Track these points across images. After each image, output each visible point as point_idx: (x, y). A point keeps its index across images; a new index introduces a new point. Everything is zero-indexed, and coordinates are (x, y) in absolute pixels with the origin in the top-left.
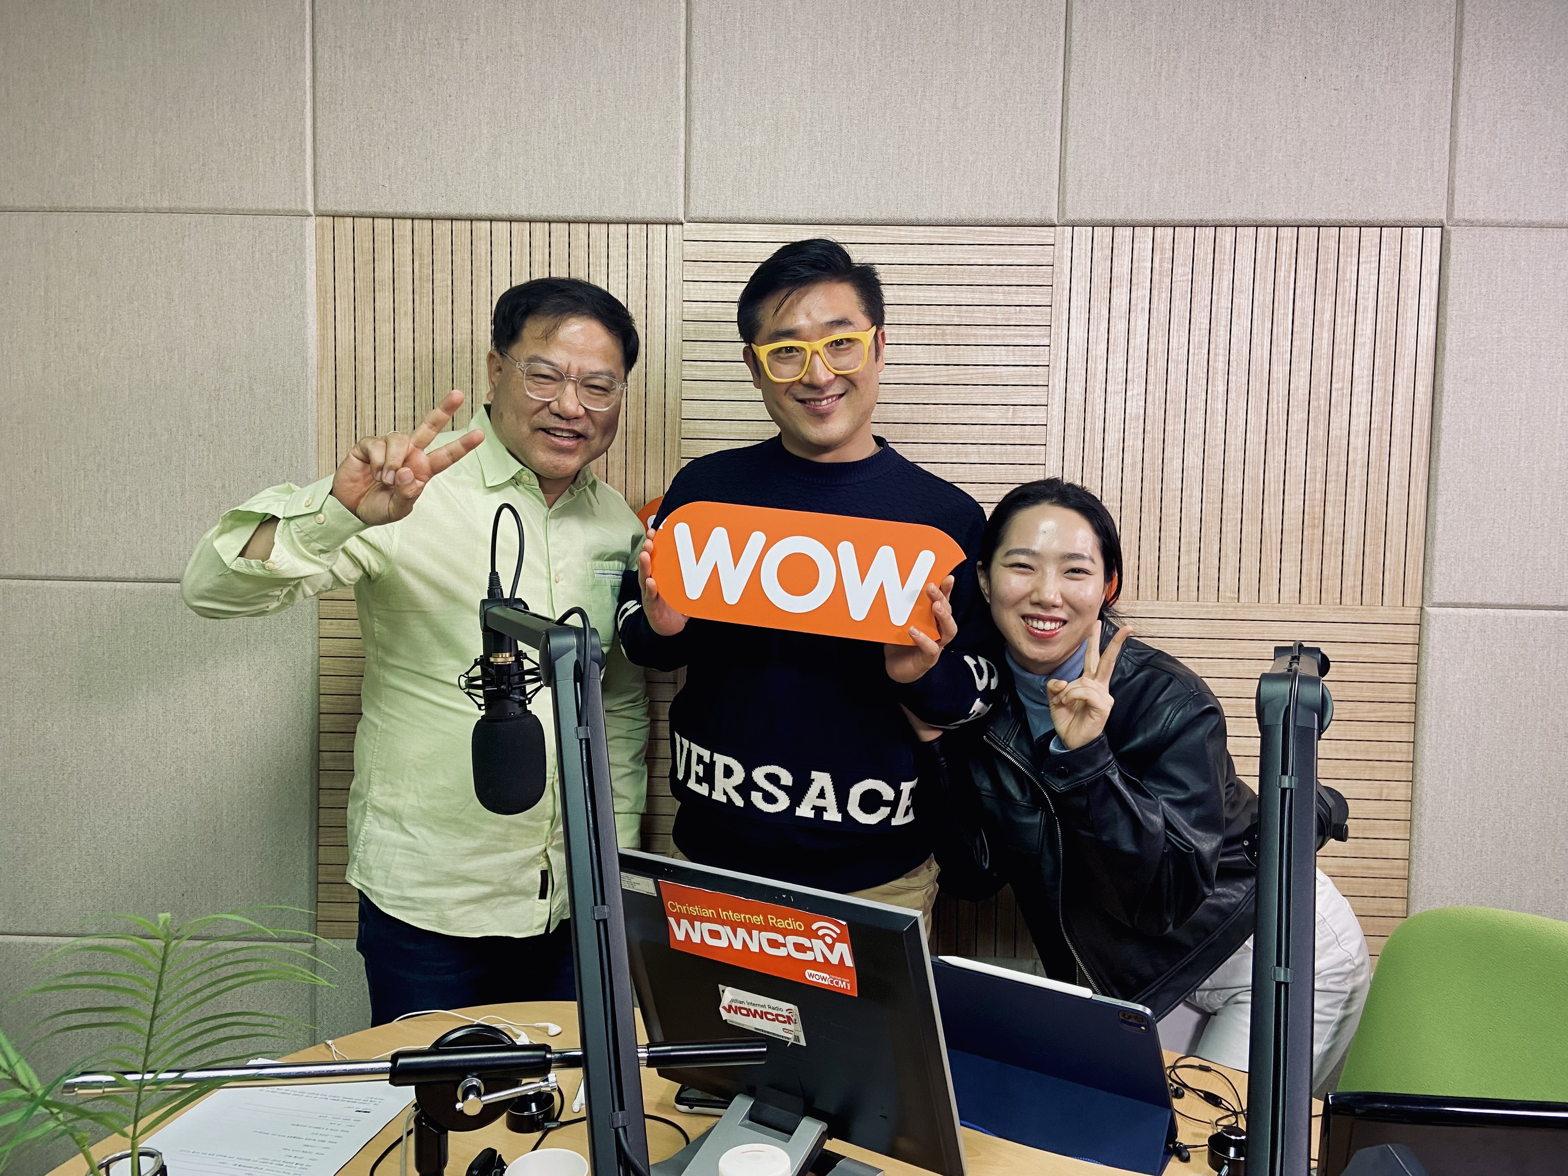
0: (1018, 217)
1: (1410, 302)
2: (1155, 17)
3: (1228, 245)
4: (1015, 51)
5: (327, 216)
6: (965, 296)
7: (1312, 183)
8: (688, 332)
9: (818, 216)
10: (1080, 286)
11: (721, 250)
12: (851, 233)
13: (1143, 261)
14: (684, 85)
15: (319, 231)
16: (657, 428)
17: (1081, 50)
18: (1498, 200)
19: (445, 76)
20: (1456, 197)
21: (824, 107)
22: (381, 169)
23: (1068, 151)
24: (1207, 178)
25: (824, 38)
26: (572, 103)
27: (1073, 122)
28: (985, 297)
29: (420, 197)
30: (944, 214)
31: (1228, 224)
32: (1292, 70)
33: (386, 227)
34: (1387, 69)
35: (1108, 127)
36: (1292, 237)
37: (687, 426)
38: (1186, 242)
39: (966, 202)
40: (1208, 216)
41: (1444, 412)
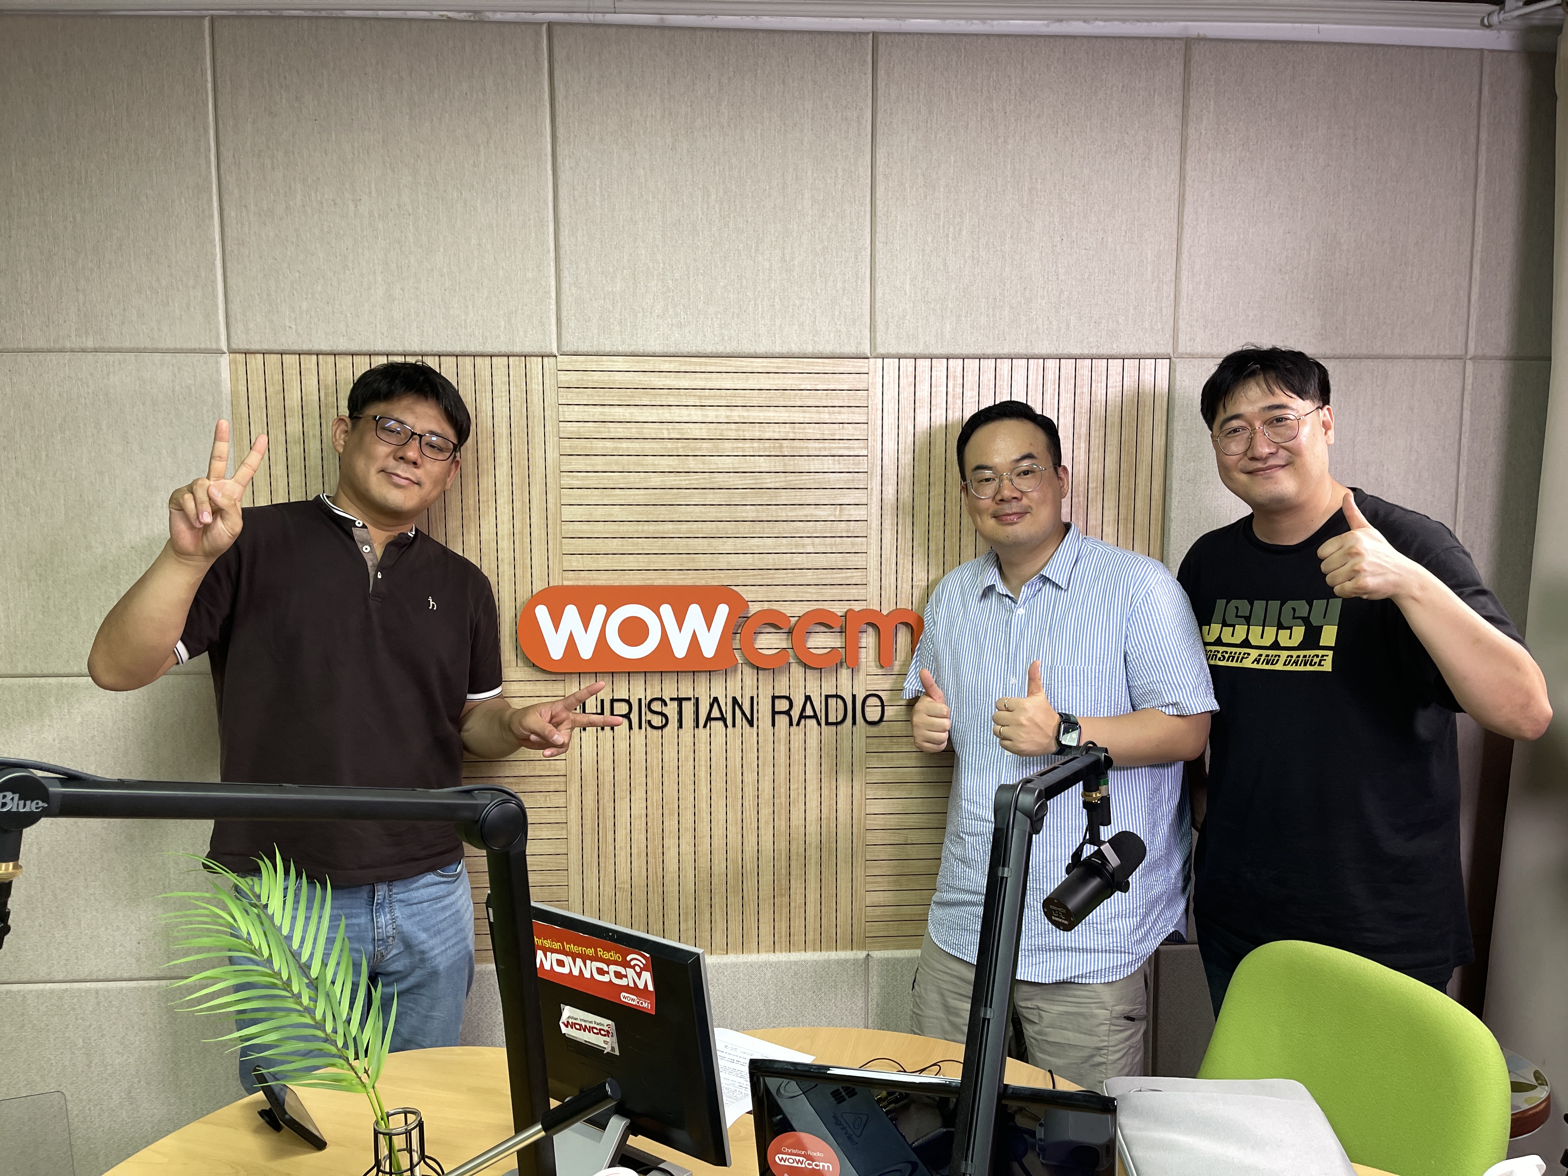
0: (838, 351)
1: (1146, 418)
2: (942, 189)
3: (1006, 373)
4: (831, 214)
5: (239, 353)
6: (797, 415)
7: (1068, 325)
8: (565, 448)
9: (672, 350)
10: (890, 406)
11: (590, 378)
12: (701, 364)
13: (940, 386)
14: (553, 240)
15: (233, 366)
16: (540, 530)
17: (884, 215)
18: (1212, 337)
19: (342, 232)
20: (1180, 336)
21: (674, 259)
22: (288, 313)
23: (877, 297)
24: (987, 321)
25: (671, 201)
26: (455, 255)
27: (880, 274)
28: (814, 416)
29: (323, 336)
30: (778, 349)
31: (1004, 356)
32: (1052, 233)
33: (293, 361)
34: (1126, 232)
35: (908, 277)
36: (1055, 367)
37: (566, 527)
38: (973, 371)
39: (795, 338)
40: (989, 351)
41: (1173, 506)
